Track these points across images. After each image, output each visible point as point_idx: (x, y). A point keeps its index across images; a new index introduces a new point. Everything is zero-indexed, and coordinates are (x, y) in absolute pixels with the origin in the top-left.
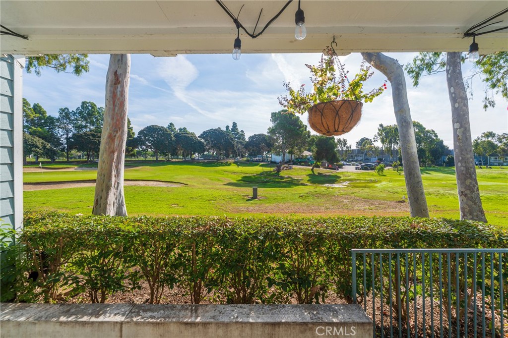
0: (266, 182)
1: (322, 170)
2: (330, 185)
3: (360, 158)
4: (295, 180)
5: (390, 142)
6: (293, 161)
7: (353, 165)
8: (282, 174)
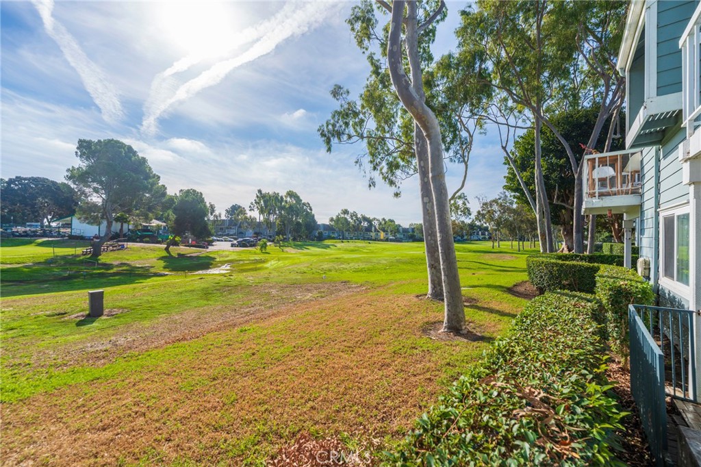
0: (70, 277)
1: (183, 249)
2: (204, 272)
3: (232, 232)
4: (139, 268)
5: (269, 213)
6: (125, 235)
7: (225, 241)
8: (104, 258)
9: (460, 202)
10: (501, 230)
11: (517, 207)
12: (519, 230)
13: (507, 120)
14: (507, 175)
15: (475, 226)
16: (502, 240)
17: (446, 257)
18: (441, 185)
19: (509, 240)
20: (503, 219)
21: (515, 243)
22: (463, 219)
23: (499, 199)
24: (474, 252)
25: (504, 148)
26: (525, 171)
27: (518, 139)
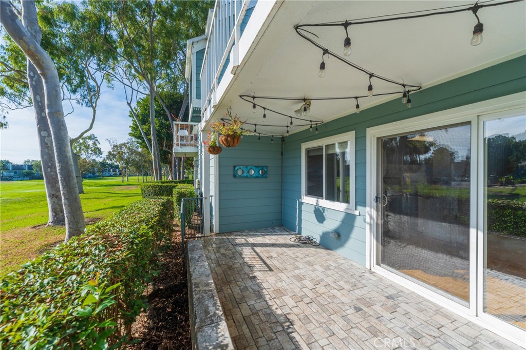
9: (90, 142)
10: (130, 168)
11: (142, 151)
12: (143, 168)
13: (131, 83)
14: (132, 125)
15: (107, 164)
16: (130, 176)
17: (67, 183)
18: (60, 121)
19: (136, 175)
20: (131, 160)
21: (141, 178)
22: (94, 157)
23: (128, 143)
24: (106, 186)
25: (129, 104)
26: (145, 124)
27: (140, 100)
